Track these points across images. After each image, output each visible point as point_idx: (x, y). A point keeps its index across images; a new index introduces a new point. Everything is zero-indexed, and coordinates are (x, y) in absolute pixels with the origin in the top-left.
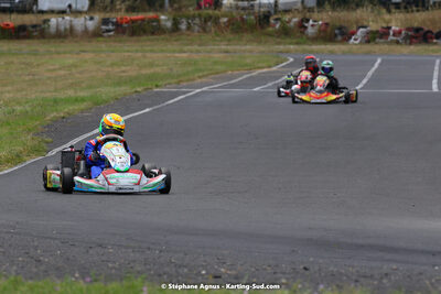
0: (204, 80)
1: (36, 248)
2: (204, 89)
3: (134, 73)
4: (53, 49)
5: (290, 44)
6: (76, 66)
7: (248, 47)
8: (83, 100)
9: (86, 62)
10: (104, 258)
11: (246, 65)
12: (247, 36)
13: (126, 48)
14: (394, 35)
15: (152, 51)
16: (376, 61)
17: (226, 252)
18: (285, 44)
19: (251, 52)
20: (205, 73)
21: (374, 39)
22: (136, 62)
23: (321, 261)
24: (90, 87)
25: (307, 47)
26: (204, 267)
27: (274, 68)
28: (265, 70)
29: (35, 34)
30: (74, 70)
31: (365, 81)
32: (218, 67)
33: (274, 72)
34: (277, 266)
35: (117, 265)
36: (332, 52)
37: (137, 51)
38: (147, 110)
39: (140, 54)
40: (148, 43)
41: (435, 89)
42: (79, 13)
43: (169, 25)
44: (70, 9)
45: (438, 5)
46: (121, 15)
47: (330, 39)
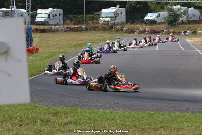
3: (75, 44)
5: (119, 34)
6: (59, 41)
7: (107, 35)
12: (107, 32)
14: (147, 32)
21: (142, 33)
25: (123, 35)
29: (48, 31)
41: (157, 49)
42: (60, 25)
43: (85, 29)
44: (57, 24)
45: (159, 24)
46: (72, 26)
47: (130, 33)
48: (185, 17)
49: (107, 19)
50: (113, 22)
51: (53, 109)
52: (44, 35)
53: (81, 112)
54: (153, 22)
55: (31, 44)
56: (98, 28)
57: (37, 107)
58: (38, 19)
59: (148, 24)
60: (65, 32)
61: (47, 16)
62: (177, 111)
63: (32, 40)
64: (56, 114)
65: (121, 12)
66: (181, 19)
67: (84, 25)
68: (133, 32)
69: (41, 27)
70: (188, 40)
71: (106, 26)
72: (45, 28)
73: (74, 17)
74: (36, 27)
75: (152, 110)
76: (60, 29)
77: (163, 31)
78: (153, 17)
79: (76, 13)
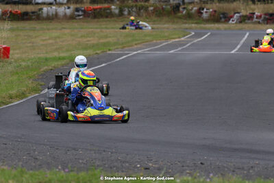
0: (139, 46)
1: (34, 150)
2: (139, 51)
4: (45, 27)
5: (192, 23)
6: (59, 37)
7: (166, 26)
8: (64, 58)
9: (65, 35)
10: (76, 157)
11: (166, 37)
12: (165, 19)
13: (91, 26)
14: (257, 18)
15: (106, 28)
16: (245, 34)
17: (152, 153)
18: (189, 23)
19: (168, 28)
20: (139, 42)
21: (245, 20)
22: (97, 35)
23: (211, 159)
24: (67, 51)
25: (202, 25)
26: (139, 163)
27: (182, 39)
28: (177, 40)
29: (34, 17)
30: (58, 40)
31: (239, 47)
32: (148, 38)
33: (183, 41)
34: (184, 162)
35: (85, 161)
36: (218, 29)
37: (97, 28)
38: (103, 65)
39: (99, 30)
40: (104, 23)
42: (61, 4)
43: (117, 11)
44: (55, 3)
46: (87, 6)
56: (146, 9)
60: (72, 18)
67: (114, 4)
68: (225, 18)
69: (19, 9)
74: (7, 8)
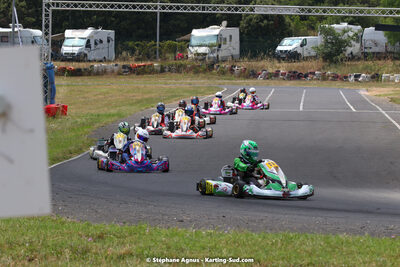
3: (139, 98)
4: (96, 83)
6: (108, 93)
7: (202, 82)
9: (114, 90)
12: (202, 75)
14: (282, 75)
16: (271, 91)
18: (222, 80)
21: (271, 77)
22: (141, 90)
25: (234, 82)
29: (85, 73)
41: (301, 109)
42: (110, 61)
43: (159, 69)
44: (104, 60)
45: (306, 59)
46: (132, 63)
47: (247, 77)
48: (358, 45)
49: (202, 50)
50: (215, 55)
51: (95, 228)
52: (79, 80)
53: (151, 234)
54: (293, 56)
55: (52, 98)
56: (185, 67)
57: (63, 223)
58: (66, 49)
59: (284, 59)
60: (119, 74)
61: (84, 42)
62: (342, 232)
63: (53, 91)
64: (101, 237)
65: (231, 37)
66: (349, 50)
67: (157, 62)
68: (254, 75)
69: (73, 66)
70: (363, 92)
71: (200, 63)
72: (78, 68)
73: (137, 45)
74: (63, 64)
75: (292, 230)
76: (109, 70)
77: (314, 74)
78: (294, 46)
79: (141, 38)
